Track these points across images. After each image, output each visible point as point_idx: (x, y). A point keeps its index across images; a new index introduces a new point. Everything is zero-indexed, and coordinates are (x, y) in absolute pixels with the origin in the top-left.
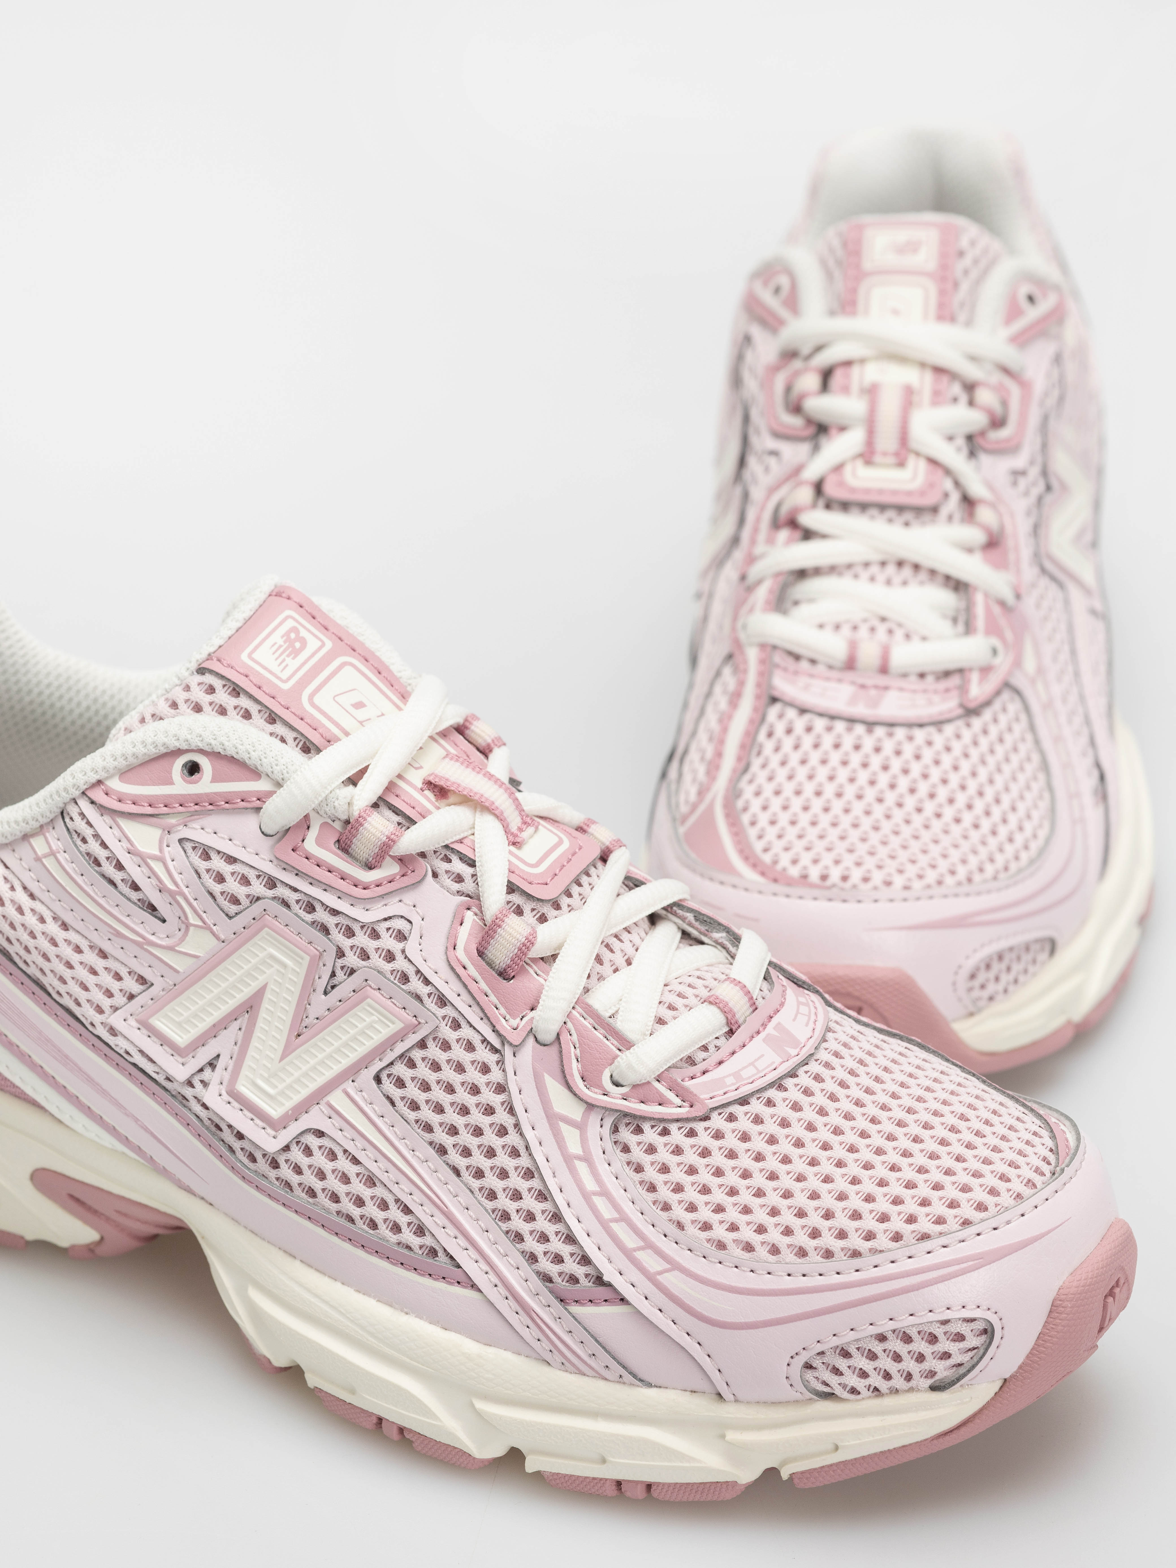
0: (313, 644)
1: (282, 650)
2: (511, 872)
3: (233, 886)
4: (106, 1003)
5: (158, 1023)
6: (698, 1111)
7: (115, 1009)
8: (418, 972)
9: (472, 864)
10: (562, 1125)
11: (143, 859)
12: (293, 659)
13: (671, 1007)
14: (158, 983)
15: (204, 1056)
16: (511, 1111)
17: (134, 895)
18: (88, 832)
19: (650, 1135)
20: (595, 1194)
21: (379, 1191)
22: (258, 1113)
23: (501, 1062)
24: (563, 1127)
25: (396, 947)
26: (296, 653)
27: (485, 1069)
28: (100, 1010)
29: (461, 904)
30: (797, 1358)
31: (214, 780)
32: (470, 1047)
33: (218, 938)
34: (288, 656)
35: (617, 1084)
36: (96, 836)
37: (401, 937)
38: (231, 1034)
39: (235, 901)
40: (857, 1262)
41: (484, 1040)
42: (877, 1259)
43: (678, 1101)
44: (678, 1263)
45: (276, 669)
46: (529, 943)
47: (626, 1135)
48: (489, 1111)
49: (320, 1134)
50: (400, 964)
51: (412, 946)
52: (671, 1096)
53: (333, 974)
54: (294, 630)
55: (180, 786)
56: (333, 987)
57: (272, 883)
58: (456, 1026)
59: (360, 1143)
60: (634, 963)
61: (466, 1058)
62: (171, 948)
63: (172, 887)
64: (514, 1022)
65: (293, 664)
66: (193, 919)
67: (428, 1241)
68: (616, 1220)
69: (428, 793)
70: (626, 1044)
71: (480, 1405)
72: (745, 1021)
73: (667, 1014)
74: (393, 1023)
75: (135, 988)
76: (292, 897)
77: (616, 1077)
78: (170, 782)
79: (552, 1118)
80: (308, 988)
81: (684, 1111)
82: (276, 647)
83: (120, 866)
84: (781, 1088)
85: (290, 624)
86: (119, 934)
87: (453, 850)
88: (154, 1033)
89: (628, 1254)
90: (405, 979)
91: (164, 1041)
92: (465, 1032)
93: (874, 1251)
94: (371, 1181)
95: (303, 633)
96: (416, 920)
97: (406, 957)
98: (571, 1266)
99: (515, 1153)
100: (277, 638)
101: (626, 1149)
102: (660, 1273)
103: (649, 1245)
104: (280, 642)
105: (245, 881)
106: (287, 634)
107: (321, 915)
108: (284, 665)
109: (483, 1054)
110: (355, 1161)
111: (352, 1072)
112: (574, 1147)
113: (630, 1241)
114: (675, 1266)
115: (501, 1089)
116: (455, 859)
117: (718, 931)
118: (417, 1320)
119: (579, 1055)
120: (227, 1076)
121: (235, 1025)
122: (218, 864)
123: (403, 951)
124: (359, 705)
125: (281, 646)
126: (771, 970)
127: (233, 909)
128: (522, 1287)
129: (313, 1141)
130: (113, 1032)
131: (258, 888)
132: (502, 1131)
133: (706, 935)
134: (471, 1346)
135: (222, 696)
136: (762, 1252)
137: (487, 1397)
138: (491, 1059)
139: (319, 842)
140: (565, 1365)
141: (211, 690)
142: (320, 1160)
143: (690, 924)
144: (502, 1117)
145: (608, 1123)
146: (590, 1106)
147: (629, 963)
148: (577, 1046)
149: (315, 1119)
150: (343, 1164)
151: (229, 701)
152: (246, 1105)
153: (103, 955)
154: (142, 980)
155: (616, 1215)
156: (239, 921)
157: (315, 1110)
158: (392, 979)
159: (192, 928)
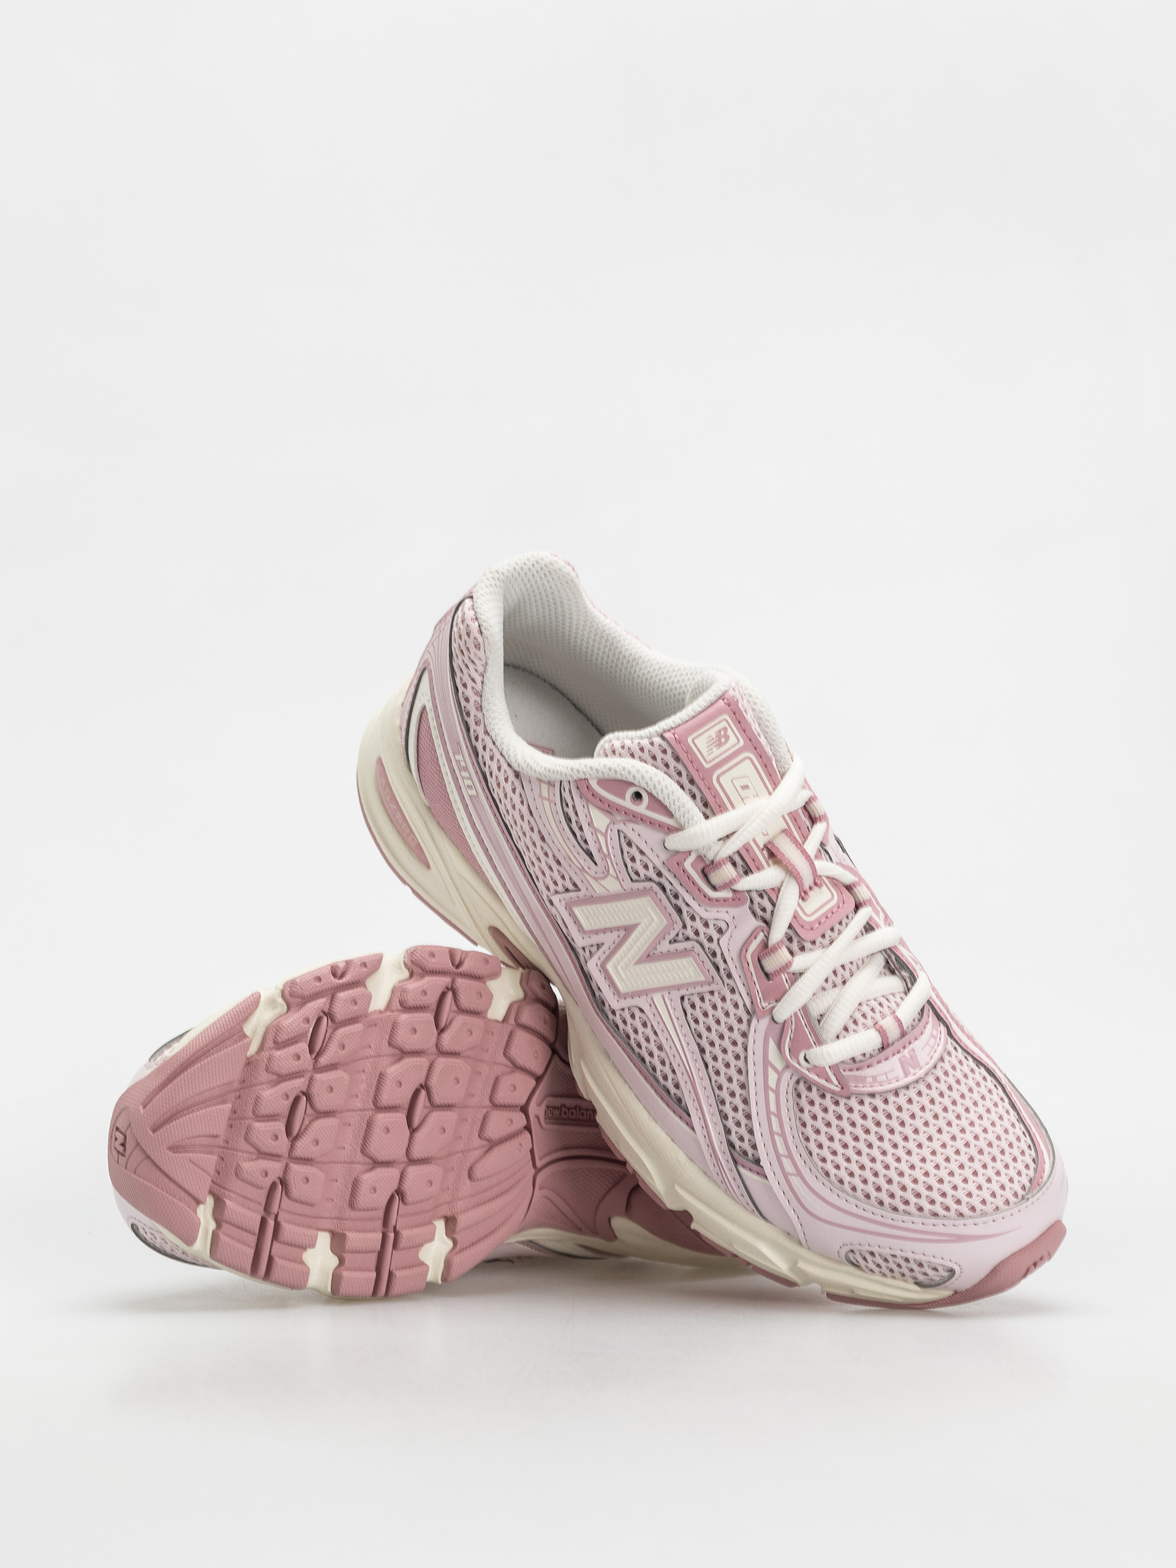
0: (732, 740)
1: (713, 741)
2: (795, 917)
3: (639, 866)
4: (552, 887)
5: (577, 911)
6: (845, 1093)
7: (556, 892)
8: (722, 954)
9: (774, 905)
10: (770, 1069)
11: (595, 831)
12: (717, 749)
13: (855, 1022)
14: (583, 890)
15: (596, 940)
16: (746, 1049)
17: (584, 846)
18: (570, 804)
19: (814, 1095)
20: (773, 1114)
21: (663, 1055)
22: (612, 984)
23: (749, 1022)
24: (770, 1070)
25: (715, 936)
26: (720, 744)
27: (740, 1021)
28: (548, 888)
29: (760, 927)
30: (846, 1246)
31: (648, 808)
32: (736, 1006)
33: (622, 887)
34: (715, 746)
35: (806, 1060)
36: (574, 807)
37: (720, 931)
38: (613, 936)
39: (637, 873)
40: (894, 1215)
41: (745, 1005)
42: (906, 1218)
43: (836, 1082)
44: (802, 1174)
45: (705, 753)
46: (788, 965)
47: (802, 1087)
48: (735, 1043)
49: (641, 1010)
50: (714, 946)
51: (724, 940)
52: (833, 1079)
53: (677, 935)
54: (725, 729)
55: (627, 803)
56: (675, 941)
57: (659, 874)
58: (733, 991)
59: (662, 1026)
60: (848, 984)
61: (732, 1011)
62: (596, 879)
63: (605, 851)
64: (764, 1005)
65: (716, 752)
66: (611, 871)
67: (678, 1093)
68: (778, 1134)
69: (765, 852)
70: (819, 1042)
71: (677, 1188)
72: (893, 1044)
73: (852, 1026)
74: (700, 976)
75: (571, 887)
76: (668, 887)
77: (807, 1057)
78: (623, 797)
79: (766, 1063)
80: (662, 936)
81: (838, 1089)
82: (711, 738)
83: (581, 828)
84: (896, 1094)
85: (725, 724)
86: (570, 859)
87: (766, 893)
88: (572, 914)
89: (778, 1156)
90: (714, 954)
91: (576, 921)
92: (736, 997)
93: (906, 1212)
94: (660, 1048)
95: (730, 732)
96: (731, 926)
97: (719, 944)
98: (746, 1146)
99: (740, 1072)
100: (713, 733)
101: (799, 1096)
102: (790, 1174)
103: (790, 1156)
104: (714, 736)
105: (646, 867)
106: (719, 731)
107: (680, 903)
108: (710, 752)
109: (741, 1012)
110: (655, 1033)
111: (669, 989)
112: (772, 1083)
113: (782, 1150)
114: (799, 1174)
115: (744, 1035)
116: (765, 897)
117: (906, 971)
118: (661, 1130)
119: (792, 1037)
120: (603, 957)
121: (616, 933)
122: (634, 851)
123: (718, 940)
124: (746, 787)
125: (713, 739)
126: (927, 1007)
127: (634, 877)
128: (718, 1144)
129: (638, 1014)
130: (551, 903)
131: (652, 874)
132: (737, 1057)
133: (898, 971)
134: (682, 1157)
135: (669, 758)
136: (847, 1187)
137: (681, 1186)
138: (745, 1017)
139: (692, 865)
140: (727, 1191)
141: (664, 752)
142: (638, 1024)
143: (892, 961)
144: (739, 1049)
145: (795, 1078)
146: (788, 1066)
147: (844, 982)
148: (793, 1032)
149: (642, 1002)
150: (649, 1032)
151: (672, 763)
152: (608, 977)
153: (558, 862)
154: (575, 885)
155: (780, 1132)
156: (636, 886)
157: (643, 998)
158: (708, 953)
159: (610, 877)
